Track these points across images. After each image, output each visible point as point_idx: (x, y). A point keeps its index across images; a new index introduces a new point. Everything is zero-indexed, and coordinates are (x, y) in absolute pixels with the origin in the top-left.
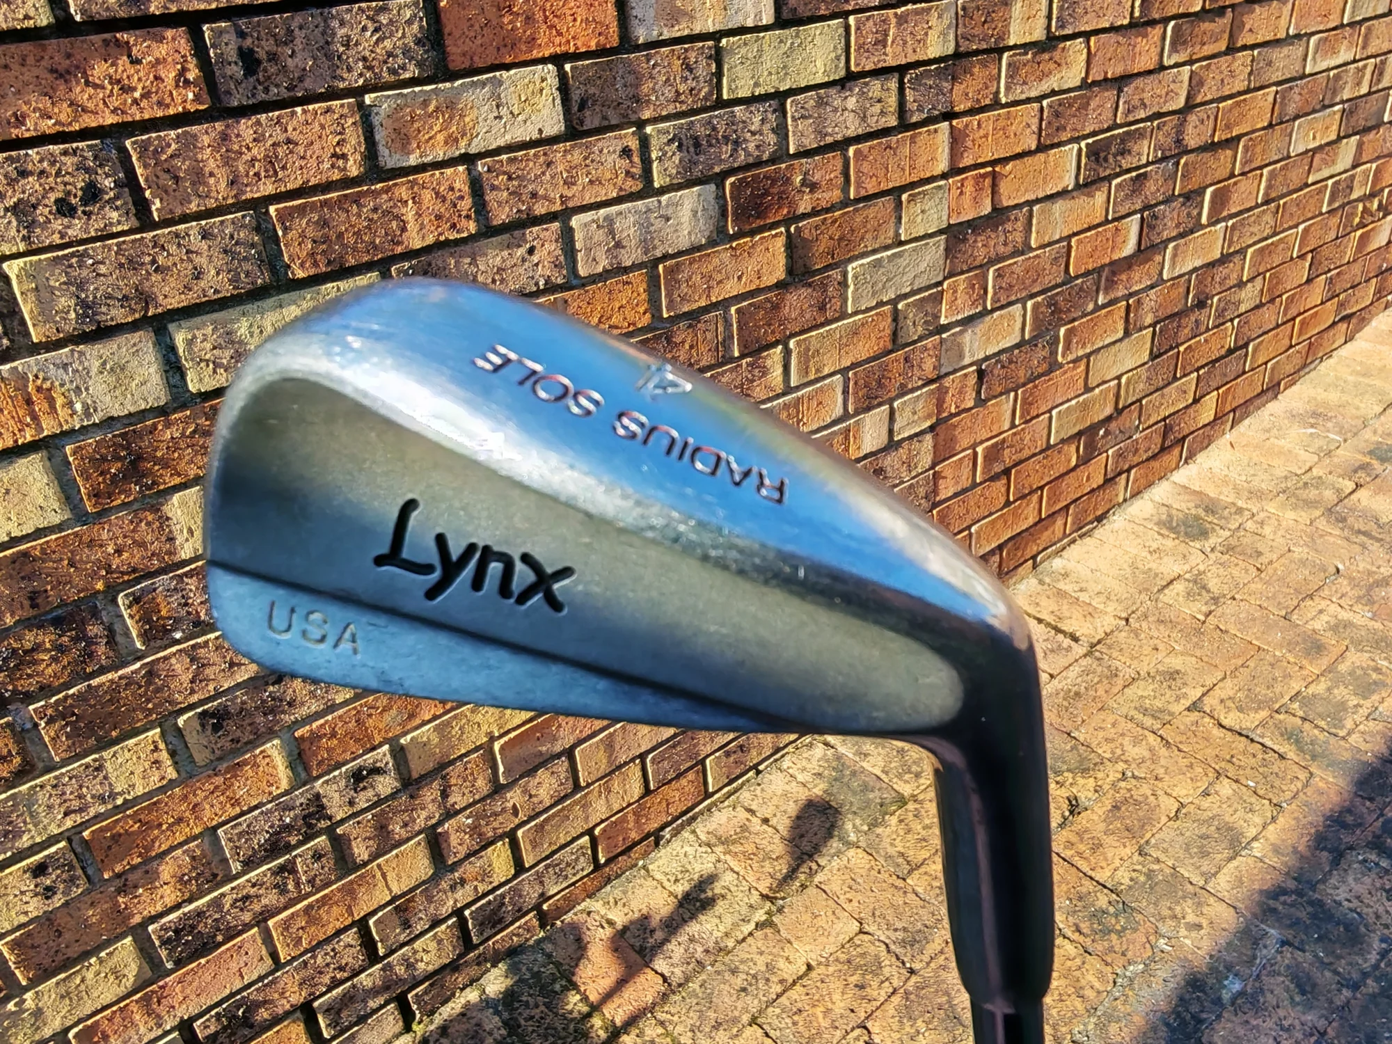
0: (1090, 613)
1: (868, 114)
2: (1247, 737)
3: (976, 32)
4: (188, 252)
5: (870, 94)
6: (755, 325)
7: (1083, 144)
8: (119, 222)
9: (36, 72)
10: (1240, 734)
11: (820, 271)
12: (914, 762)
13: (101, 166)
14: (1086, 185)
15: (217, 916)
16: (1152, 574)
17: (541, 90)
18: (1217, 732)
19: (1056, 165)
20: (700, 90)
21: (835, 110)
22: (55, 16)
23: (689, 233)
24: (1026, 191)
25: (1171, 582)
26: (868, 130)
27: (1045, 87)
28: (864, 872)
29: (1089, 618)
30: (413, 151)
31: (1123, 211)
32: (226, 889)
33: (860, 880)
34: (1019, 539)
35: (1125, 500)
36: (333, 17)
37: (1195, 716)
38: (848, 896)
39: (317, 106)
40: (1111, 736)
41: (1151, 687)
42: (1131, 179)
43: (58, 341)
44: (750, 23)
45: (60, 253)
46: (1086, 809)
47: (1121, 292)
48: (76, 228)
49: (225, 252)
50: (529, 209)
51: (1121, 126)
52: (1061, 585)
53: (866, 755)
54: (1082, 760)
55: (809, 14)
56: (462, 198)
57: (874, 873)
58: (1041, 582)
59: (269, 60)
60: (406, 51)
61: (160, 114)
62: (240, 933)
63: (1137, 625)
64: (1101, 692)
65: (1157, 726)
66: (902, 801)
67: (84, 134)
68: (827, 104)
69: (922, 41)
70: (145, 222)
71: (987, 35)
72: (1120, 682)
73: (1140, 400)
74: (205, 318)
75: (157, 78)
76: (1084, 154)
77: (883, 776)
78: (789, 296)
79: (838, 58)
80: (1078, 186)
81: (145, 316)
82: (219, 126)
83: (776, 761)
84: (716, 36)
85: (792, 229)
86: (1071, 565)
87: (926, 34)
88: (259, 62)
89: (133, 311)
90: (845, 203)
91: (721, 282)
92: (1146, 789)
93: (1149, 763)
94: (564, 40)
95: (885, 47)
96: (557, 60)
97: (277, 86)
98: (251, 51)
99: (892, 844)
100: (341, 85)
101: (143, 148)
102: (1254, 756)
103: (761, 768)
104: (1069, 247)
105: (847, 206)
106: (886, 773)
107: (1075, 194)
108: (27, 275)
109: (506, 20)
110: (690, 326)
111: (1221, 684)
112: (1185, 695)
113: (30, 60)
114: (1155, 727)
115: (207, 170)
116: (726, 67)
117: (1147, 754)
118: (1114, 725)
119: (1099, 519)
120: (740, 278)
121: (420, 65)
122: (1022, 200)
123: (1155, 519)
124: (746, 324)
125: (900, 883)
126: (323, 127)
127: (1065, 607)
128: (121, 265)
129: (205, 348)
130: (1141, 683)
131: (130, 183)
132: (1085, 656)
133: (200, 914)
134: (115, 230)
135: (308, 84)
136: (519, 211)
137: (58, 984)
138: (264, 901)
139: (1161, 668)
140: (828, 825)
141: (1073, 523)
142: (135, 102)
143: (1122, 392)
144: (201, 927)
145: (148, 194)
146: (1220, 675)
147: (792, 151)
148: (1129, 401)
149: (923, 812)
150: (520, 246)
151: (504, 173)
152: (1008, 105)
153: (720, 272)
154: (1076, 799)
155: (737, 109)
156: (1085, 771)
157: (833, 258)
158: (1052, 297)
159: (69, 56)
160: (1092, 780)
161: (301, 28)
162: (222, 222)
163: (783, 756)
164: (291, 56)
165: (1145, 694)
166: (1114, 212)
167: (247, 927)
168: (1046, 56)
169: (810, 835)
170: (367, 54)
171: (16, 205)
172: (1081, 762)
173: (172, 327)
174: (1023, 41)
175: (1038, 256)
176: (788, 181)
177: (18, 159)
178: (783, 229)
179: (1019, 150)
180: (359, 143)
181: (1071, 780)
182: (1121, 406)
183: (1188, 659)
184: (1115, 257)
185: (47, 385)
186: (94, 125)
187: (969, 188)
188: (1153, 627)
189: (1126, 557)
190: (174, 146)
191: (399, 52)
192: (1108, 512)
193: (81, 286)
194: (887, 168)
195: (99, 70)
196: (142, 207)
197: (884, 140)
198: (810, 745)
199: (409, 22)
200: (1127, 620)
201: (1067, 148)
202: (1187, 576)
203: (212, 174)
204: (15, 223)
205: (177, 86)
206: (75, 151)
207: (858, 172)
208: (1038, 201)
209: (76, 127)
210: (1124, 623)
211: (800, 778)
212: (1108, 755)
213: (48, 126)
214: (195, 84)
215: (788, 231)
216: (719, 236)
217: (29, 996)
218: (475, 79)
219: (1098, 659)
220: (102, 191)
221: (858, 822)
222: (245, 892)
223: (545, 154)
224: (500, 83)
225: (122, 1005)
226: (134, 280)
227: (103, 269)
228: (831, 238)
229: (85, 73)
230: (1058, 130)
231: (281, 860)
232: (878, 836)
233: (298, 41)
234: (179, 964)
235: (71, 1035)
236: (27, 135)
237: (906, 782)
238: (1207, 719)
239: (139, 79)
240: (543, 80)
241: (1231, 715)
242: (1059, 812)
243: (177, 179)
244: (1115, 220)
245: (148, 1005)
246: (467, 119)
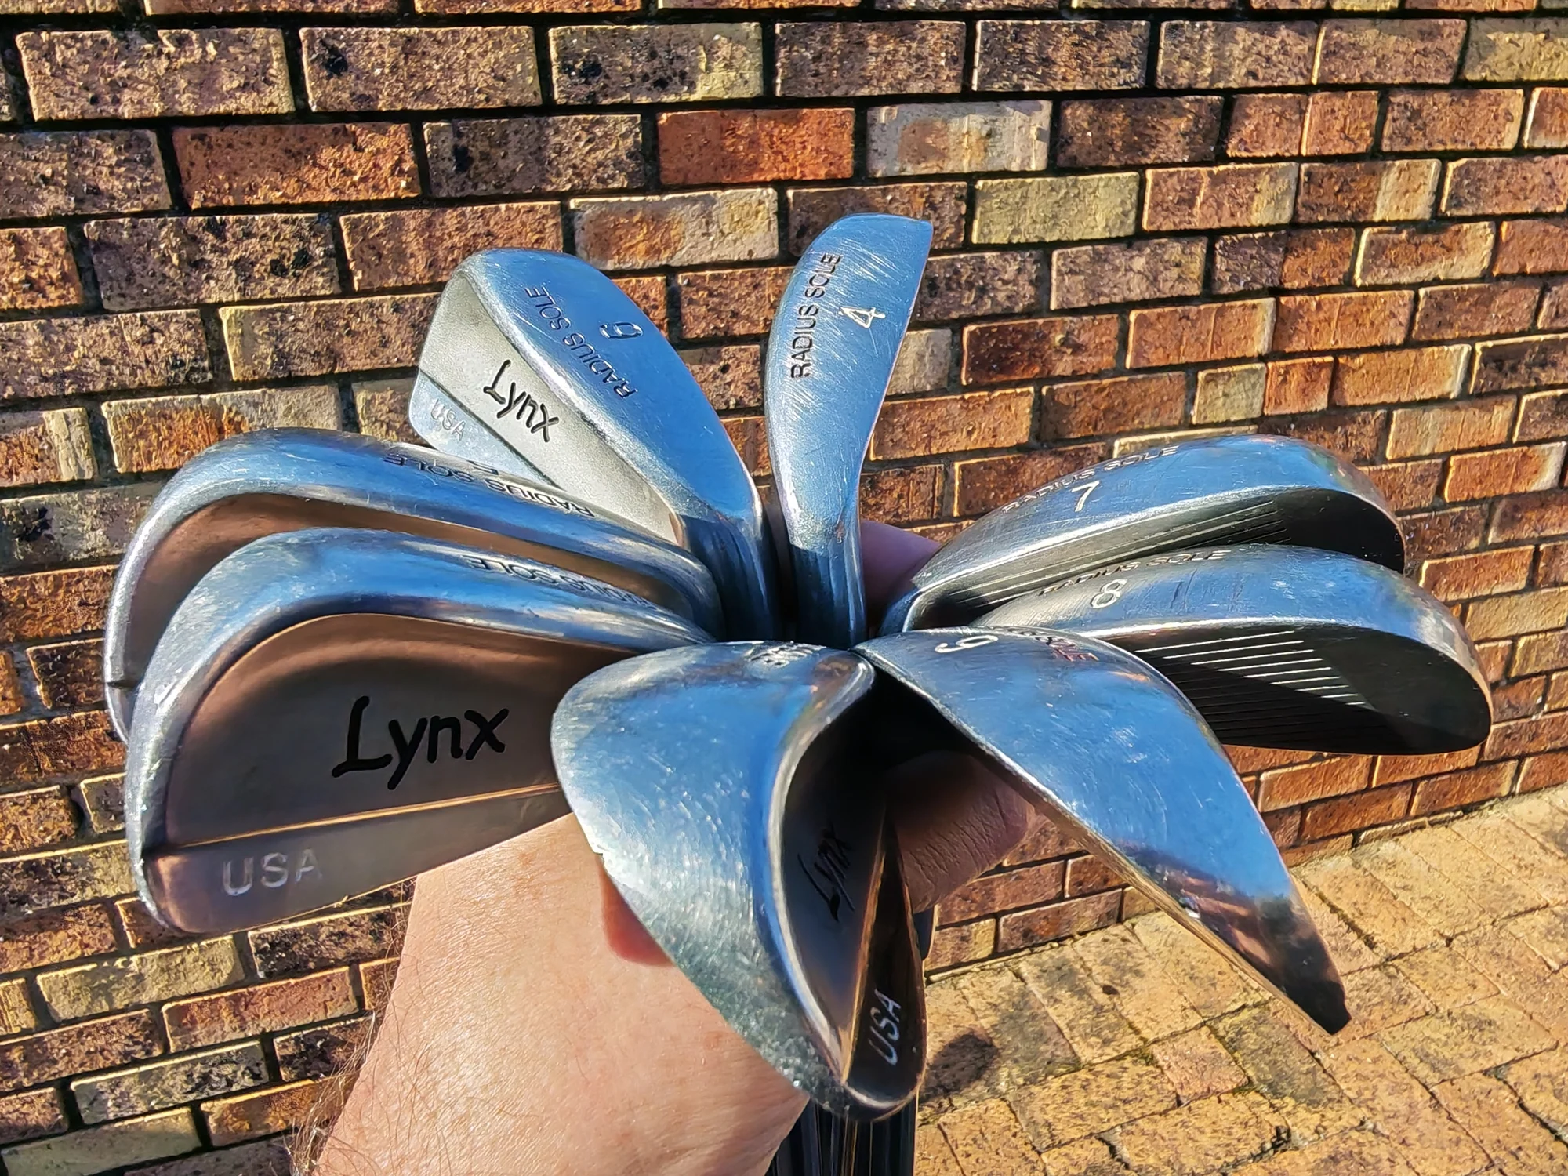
0: (1405, 919)
1: (1160, 278)
2: (1553, 1132)
3: (1325, 200)
4: (379, 321)
5: (1166, 257)
6: (983, 487)
7: (1478, 346)
8: (323, 287)
9: (275, 151)
10: (1544, 1125)
11: (1077, 441)
12: (1109, 1027)
13: (315, 236)
14: (1479, 395)
15: (312, 943)
16: (1510, 894)
17: (757, 212)
18: (1512, 1113)
19: (1432, 367)
20: (945, 230)
21: (1116, 269)
22: (296, 105)
23: (912, 377)
24: (1382, 391)
25: (1532, 910)
26: (1158, 295)
27: (1425, 273)
28: (997, 1129)
29: (1400, 923)
30: (612, 257)
31: (1536, 434)
32: (325, 919)
33: (989, 1137)
34: (1333, 803)
35: (1511, 794)
36: (549, 126)
37: (1491, 1083)
38: (968, 1148)
39: (521, 204)
40: (1365, 1073)
41: (1446, 1030)
42: (1555, 397)
43: (254, 381)
44: (1015, 167)
45: (268, 307)
46: (1297, 1149)
47: (1526, 532)
48: (285, 288)
49: (413, 326)
50: (728, 327)
51: (1543, 332)
52: (1381, 876)
53: (1056, 1001)
54: (1316, 1088)
55: (1093, 164)
56: (656, 307)
57: (1008, 1134)
58: (1356, 865)
59: (481, 160)
60: (617, 163)
61: (373, 197)
62: (331, 967)
63: (1461, 951)
64: (1376, 1016)
65: (1433, 1078)
66: (1075, 1065)
67: (306, 207)
68: (1105, 261)
69: (1247, 206)
70: (345, 288)
71: (1341, 206)
72: (1407, 1012)
73: (1548, 673)
74: (386, 383)
75: (376, 166)
76: (1478, 358)
77: (1066, 1031)
78: (1031, 462)
79: (1125, 214)
80: (1464, 395)
81: (332, 373)
82: (426, 213)
83: (954, 975)
84: (971, 177)
85: (1044, 391)
86: (1402, 855)
87: (1252, 198)
88: (471, 160)
89: (322, 367)
90: (1119, 371)
91: (946, 433)
92: (1383, 1151)
93: (1401, 1120)
94: (789, 167)
95: (1191, 207)
96: (780, 185)
97: (486, 183)
98: (465, 150)
99: (1042, 1109)
100: (549, 188)
101: (354, 225)
102: (1551, 1157)
103: (934, 978)
104: (1445, 467)
105: (1122, 374)
106: (1071, 1029)
107: (1460, 404)
108: (239, 321)
109: (728, 143)
110: (901, 474)
111: (1544, 1056)
112: (1488, 1054)
113: (269, 141)
114: (1429, 1081)
115: (409, 251)
116: (979, 210)
117: (1403, 1109)
118: (1375, 1061)
119: (1467, 810)
120: (970, 433)
121: (630, 177)
122: (1376, 401)
123: (1545, 828)
124: (972, 483)
125: (1033, 1156)
126: (524, 224)
127: (1373, 903)
128: (318, 325)
129: (381, 410)
130: (1435, 1022)
131: (339, 252)
132: (1374, 968)
133: (296, 935)
134: (318, 293)
135: (516, 184)
136: (716, 328)
137: (160, 957)
138: (359, 944)
139: (1469, 1011)
140: (980, 1064)
141: (1422, 804)
142: (353, 184)
143: (1518, 657)
144: (295, 948)
145: (352, 265)
146: (1548, 1043)
147: (1053, 306)
148: (1529, 671)
149: (1094, 1085)
150: (712, 363)
151: (705, 289)
152: (1363, 288)
153: (945, 422)
154: (1288, 1132)
155: (987, 255)
156: (1313, 1103)
157: (1095, 429)
158: (1413, 522)
159: (302, 139)
160: (1317, 1116)
161: (516, 133)
162: (414, 300)
163: (964, 973)
164: (503, 157)
165: (1434, 1036)
166: (1522, 433)
167: (338, 963)
168: (1430, 238)
169: (955, 1068)
170: (578, 161)
171: (238, 261)
172: (1312, 1092)
173: (355, 386)
174: (1394, 218)
175: (1395, 470)
176: (1044, 338)
177: (245, 223)
178: (1031, 389)
179: (1377, 342)
180: (558, 244)
181: (1290, 1108)
182: (1513, 674)
183: (1512, 1010)
184: (1520, 488)
185: (238, 418)
186: (315, 200)
187: (1296, 377)
188: (1481, 958)
189: (1483, 865)
190: (382, 227)
191: (609, 162)
192: (1483, 802)
193: (280, 337)
194: (1181, 341)
195: (327, 154)
196: (345, 276)
197: (1180, 309)
198: (1000, 971)
199: (624, 136)
200: (1449, 941)
201: (1452, 348)
202: (1558, 909)
203: (412, 255)
204: (234, 276)
205: (392, 174)
206: (294, 222)
207: (1139, 340)
208: (1400, 405)
209: (299, 200)
210: (1444, 942)
211: (972, 1003)
212: (1352, 1094)
213: (275, 197)
214: (409, 173)
215: (1038, 392)
216: (949, 385)
217: (135, 959)
218: (687, 195)
219: (1391, 977)
220: (312, 258)
221: (1015, 1072)
222: (342, 928)
223: (753, 276)
224: (713, 201)
225: (213, 997)
226: (326, 340)
227: (301, 326)
228: (1094, 407)
229: (314, 157)
230: (1439, 324)
231: (381, 909)
232: (1031, 1094)
233: (511, 145)
234: (270, 976)
235: (164, 1009)
236: (257, 203)
237: (1090, 1046)
238: (1505, 1092)
239: (359, 164)
240: (760, 203)
241: (1541, 1097)
242: (1258, 1140)
243: (380, 256)
244: (1520, 444)
245: (236, 1006)
246: (673, 233)
